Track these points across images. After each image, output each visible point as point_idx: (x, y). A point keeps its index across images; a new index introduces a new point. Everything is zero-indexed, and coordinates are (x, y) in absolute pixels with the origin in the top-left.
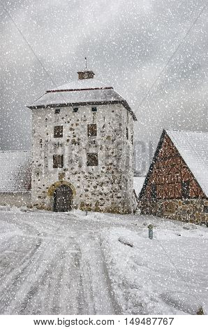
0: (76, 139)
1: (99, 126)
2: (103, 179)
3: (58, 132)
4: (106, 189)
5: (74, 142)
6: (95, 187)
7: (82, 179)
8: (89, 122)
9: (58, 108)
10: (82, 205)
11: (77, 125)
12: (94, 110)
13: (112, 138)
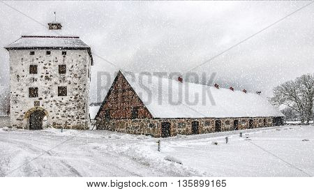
0: (49, 75)
1: (69, 67)
2: (71, 105)
3: (33, 69)
4: (72, 113)
5: (47, 78)
6: (65, 112)
7: (54, 106)
8: (60, 63)
9: (32, 50)
10: (54, 124)
11: (50, 64)
12: (64, 53)
13: (78, 76)
